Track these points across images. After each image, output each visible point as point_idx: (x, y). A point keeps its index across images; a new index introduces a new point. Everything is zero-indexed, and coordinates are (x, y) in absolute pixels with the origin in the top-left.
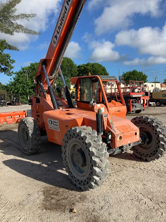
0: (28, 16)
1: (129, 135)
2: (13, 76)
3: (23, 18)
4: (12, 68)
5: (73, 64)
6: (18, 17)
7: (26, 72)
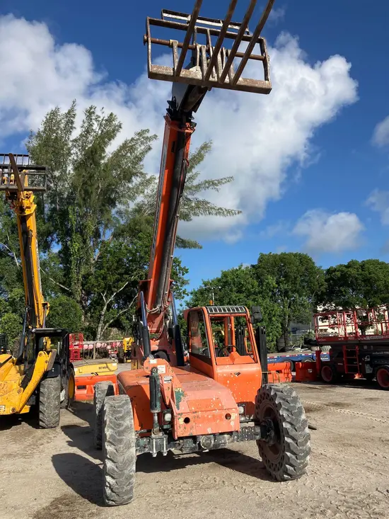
0: (216, 182)
1: (210, 417)
2: (185, 299)
3: (208, 187)
4: (183, 283)
5: (313, 267)
6: (198, 187)
7: (211, 289)
